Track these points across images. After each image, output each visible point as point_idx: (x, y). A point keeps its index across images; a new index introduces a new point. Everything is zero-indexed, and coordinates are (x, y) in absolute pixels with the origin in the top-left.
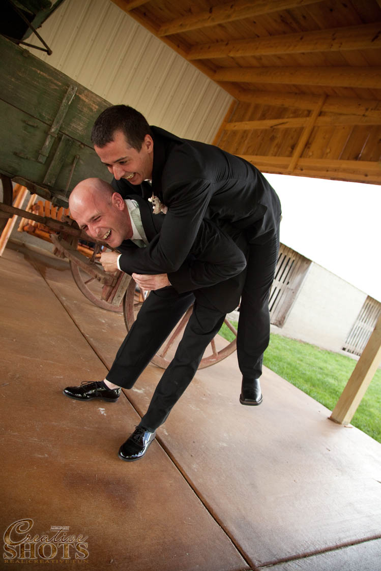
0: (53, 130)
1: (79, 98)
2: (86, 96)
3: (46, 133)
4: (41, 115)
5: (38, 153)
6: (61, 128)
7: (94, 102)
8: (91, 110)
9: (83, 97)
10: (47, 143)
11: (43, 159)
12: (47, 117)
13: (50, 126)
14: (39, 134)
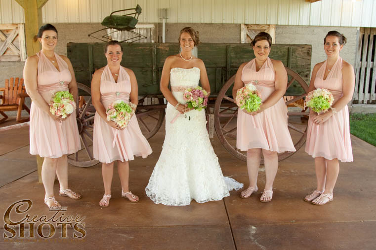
0: (154, 69)
1: (159, 49)
2: (161, 46)
3: (152, 71)
4: (147, 65)
5: (152, 81)
6: (157, 65)
7: (166, 47)
8: (167, 51)
9: (160, 48)
10: (154, 75)
11: (155, 83)
12: (149, 64)
13: (152, 67)
14: (149, 73)
